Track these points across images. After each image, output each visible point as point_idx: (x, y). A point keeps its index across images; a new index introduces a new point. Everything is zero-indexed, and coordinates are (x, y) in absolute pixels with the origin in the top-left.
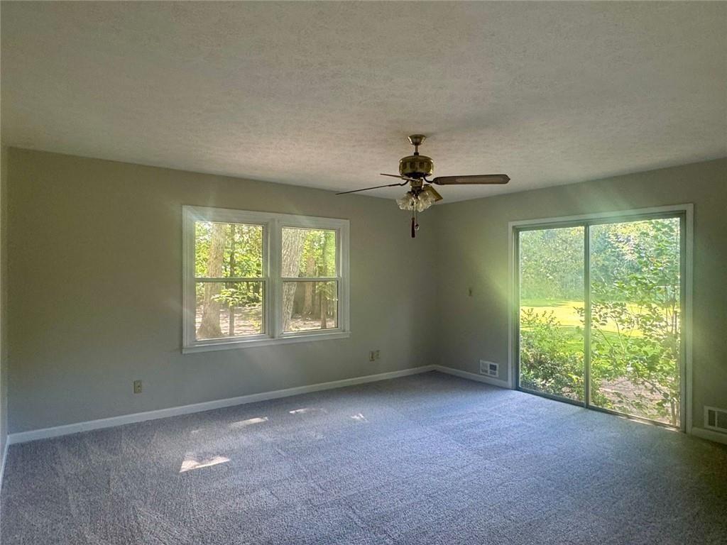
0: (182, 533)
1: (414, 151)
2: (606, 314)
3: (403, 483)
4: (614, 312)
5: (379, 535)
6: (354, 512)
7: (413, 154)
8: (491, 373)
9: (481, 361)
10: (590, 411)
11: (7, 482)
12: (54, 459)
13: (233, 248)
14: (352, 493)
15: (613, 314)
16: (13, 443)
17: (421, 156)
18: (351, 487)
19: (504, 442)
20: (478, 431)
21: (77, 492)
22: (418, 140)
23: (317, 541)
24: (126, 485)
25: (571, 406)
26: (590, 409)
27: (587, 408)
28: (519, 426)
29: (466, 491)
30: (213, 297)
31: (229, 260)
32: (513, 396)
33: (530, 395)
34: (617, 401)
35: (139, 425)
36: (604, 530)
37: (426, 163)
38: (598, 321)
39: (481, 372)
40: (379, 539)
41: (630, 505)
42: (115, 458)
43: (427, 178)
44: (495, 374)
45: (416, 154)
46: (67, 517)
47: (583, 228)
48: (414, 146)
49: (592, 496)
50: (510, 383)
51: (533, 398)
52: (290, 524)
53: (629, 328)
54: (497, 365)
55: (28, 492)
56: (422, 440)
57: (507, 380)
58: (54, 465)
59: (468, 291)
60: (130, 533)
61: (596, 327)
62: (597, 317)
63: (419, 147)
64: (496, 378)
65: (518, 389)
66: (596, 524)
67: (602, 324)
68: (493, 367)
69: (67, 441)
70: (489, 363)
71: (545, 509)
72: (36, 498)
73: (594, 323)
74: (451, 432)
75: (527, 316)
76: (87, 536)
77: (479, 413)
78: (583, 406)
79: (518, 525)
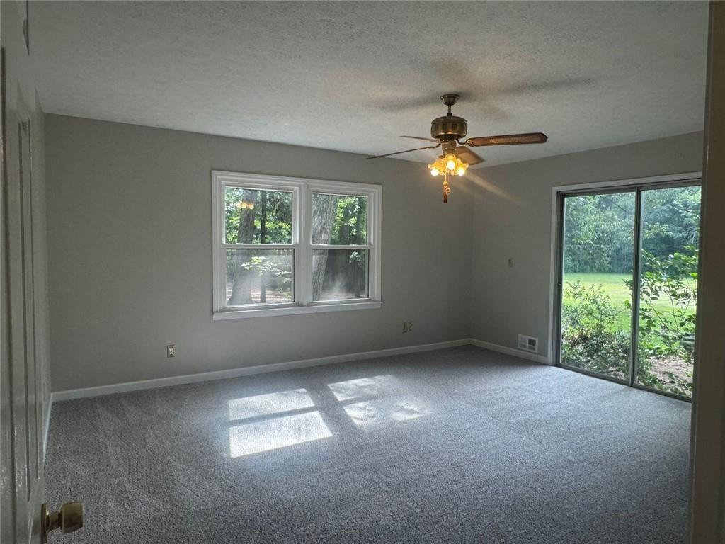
0: (213, 487)
1: (447, 112)
2: (660, 287)
3: (430, 452)
4: (668, 286)
5: (402, 499)
6: (379, 477)
7: (445, 115)
8: (530, 347)
9: (520, 336)
10: (635, 390)
11: (52, 435)
12: (94, 416)
13: (264, 216)
14: (378, 459)
15: (668, 289)
16: (55, 401)
17: (454, 117)
18: (377, 453)
19: (538, 418)
20: (512, 406)
21: (116, 446)
22: (452, 99)
23: (341, 500)
24: (161, 442)
25: (615, 385)
26: (635, 387)
27: (631, 386)
28: (556, 402)
29: (493, 463)
30: (243, 265)
31: (259, 227)
32: (552, 373)
33: (571, 372)
34: (668, 381)
35: (172, 388)
36: (635, 505)
37: (460, 124)
38: (648, 295)
39: (519, 347)
40: (402, 502)
41: (666, 483)
42: (149, 418)
43: (461, 140)
44: (534, 349)
45: (449, 114)
46: (108, 468)
47: (634, 193)
48: (447, 106)
49: (626, 473)
50: (550, 359)
51: (574, 375)
52: (315, 484)
53: (684, 303)
54: (537, 340)
55: (72, 445)
56: (452, 412)
57: (546, 356)
58: (94, 422)
59: (507, 262)
60: (165, 485)
61: (646, 301)
62: (649, 291)
63: (452, 107)
64: (535, 353)
65: (558, 365)
66: (627, 499)
67: (654, 298)
68: (532, 342)
69: (105, 400)
70: (527, 338)
71: (574, 483)
72: (79, 450)
73: (645, 296)
74: (482, 406)
75: (572, 289)
76: (126, 485)
77: (514, 388)
78: (627, 385)
79: (545, 497)
